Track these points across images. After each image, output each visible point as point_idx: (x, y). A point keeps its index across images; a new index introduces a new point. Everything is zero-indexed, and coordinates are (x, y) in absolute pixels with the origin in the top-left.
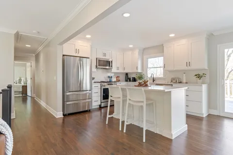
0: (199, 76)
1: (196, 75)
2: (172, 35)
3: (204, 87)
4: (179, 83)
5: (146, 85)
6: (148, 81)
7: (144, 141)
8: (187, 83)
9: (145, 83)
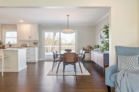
0: (35, 44)
1: (34, 43)
2: (21, 21)
3: (37, 49)
4: (26, 47)
5: (4, 48)
6: (5, 46)
7: (3, 75)
8: (29, 47)
9: (3, 47)
